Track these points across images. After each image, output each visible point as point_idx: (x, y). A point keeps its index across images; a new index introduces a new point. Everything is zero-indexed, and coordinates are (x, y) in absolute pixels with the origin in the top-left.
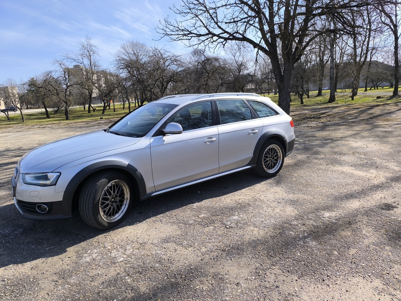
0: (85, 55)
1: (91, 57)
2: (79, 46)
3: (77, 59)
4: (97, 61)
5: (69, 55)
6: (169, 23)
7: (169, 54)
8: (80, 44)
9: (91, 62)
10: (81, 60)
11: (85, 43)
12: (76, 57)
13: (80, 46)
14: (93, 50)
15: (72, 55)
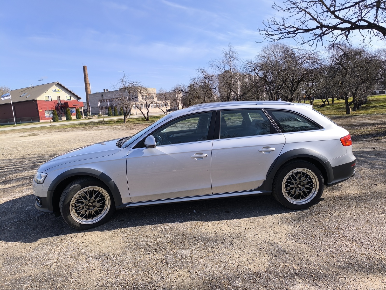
0: (227, 62)
1: (232, 63)
2: (222, 54)
3: (220, 65)
4: (236, 66)
5: (213, 63)
6: (275, 23)
7: (302, 53)
8: (223, 52)
9: (231, 68)
10: (223, 66)
11: (228, 51)
12: (219, 64)
13: (224, 54)
14: (234, 56)
15: (216, 63)
